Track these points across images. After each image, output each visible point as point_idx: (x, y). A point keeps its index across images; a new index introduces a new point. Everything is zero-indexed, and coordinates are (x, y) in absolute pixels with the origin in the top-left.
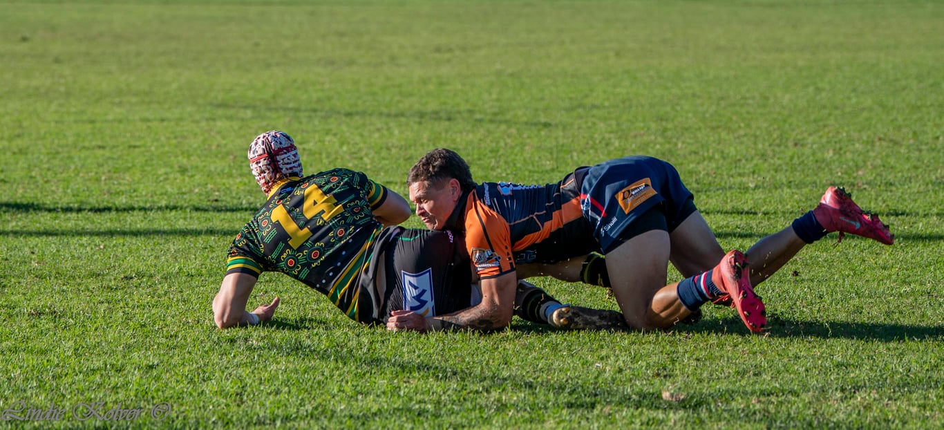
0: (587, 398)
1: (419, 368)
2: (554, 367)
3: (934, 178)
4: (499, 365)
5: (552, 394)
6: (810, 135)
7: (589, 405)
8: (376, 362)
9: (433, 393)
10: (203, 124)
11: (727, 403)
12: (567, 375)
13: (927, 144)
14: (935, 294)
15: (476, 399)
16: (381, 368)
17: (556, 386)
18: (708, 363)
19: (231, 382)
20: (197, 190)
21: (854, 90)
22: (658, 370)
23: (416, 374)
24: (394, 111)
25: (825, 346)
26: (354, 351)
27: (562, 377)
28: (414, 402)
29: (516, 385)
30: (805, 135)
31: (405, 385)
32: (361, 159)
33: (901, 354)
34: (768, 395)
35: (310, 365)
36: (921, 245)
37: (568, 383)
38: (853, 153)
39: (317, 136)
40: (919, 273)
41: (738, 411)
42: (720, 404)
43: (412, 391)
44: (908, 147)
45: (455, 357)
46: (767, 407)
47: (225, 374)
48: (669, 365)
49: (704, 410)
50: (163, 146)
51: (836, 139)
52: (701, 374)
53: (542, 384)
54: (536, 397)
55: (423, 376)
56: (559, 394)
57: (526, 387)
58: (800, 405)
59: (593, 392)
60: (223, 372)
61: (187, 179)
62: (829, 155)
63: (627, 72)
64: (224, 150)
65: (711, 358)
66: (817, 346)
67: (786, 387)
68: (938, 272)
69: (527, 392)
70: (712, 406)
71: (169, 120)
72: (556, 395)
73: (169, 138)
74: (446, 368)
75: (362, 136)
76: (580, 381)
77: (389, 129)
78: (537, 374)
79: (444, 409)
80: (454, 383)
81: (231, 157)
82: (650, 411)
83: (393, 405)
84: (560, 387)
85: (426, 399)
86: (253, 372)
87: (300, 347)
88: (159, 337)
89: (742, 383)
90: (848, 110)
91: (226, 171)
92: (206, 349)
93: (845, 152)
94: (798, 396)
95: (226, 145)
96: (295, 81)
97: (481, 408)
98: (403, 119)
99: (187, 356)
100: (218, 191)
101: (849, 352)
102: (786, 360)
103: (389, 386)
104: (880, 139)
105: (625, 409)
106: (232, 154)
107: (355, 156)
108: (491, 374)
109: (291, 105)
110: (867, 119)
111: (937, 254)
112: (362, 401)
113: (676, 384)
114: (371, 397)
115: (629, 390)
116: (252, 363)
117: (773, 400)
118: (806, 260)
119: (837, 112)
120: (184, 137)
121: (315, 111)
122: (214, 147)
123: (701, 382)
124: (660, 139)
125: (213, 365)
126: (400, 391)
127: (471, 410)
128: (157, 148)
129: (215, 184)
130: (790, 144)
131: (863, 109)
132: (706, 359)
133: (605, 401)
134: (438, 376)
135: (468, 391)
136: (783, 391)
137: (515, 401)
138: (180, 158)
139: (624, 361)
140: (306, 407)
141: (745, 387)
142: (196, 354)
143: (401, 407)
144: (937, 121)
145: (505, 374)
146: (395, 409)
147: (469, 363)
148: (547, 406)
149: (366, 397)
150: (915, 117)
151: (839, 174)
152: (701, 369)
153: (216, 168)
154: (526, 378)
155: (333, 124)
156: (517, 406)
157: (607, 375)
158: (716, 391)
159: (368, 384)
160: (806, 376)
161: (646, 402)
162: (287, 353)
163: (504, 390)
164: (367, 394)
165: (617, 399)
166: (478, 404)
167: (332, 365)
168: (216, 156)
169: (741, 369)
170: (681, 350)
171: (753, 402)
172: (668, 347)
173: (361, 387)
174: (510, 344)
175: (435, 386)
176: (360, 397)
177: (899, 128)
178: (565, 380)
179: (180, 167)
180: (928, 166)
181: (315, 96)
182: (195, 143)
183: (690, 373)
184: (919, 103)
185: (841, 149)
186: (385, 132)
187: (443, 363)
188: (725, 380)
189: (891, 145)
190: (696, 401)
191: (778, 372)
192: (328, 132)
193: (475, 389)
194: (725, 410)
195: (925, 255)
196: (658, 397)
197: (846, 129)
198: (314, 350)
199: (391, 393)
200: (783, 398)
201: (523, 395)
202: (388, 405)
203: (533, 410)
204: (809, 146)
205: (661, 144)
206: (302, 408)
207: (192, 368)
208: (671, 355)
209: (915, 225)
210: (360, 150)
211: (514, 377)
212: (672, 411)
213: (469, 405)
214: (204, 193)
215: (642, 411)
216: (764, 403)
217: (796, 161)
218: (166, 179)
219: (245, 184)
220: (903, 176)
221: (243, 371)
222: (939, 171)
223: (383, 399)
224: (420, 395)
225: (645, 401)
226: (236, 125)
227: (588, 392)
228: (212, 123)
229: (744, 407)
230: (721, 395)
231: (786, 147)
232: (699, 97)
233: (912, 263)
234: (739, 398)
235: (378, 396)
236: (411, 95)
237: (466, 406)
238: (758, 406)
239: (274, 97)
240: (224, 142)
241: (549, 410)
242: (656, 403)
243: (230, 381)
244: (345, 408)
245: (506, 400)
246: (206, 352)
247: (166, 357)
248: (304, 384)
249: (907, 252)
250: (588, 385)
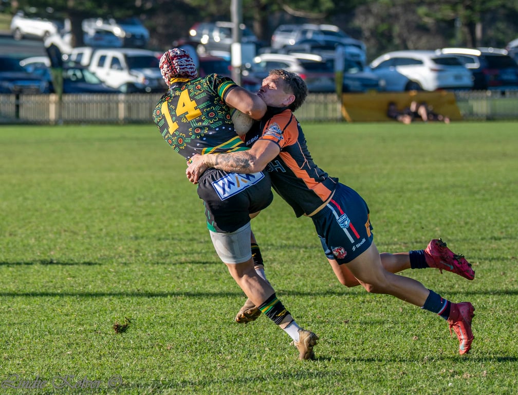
3: (99, 255)
6: (20, 228)
13: (94, 234)
14: (99, 332)
21: (49, 199)
25: (28, 367)
30: (17, 229)
33: (77, 371)
36: (90, 299)
38: (47, 240)
40: (89, 318)
44: (83, 236)
51: (37, 231)
62: (32, 241)
66: (23, 367)
68: (101, 317)
90: (44, 212)
93: (42, 240)
101: (44, 370)
104: (65, 231)
110: (56, 218)
111: (101, 306)
118: (17, 310)
119: (37, 213)
130: (7, 234)
131: (54, 211)
144: (102, 219)
150: (87, 216)
151: (39, 254)
177: (77, 223)
180: (95, 248)
184: (90, 207)
185: (39, 237)
189: (71, 234)
195: (93, 306)
197: (43, 224)
204: (19, 236)
209: (87, 287)
217: (10, 245)
220: (79, 255)
222: (103, 251)
231: (4, 236)
233: (85, 311)
249: (82, 304)
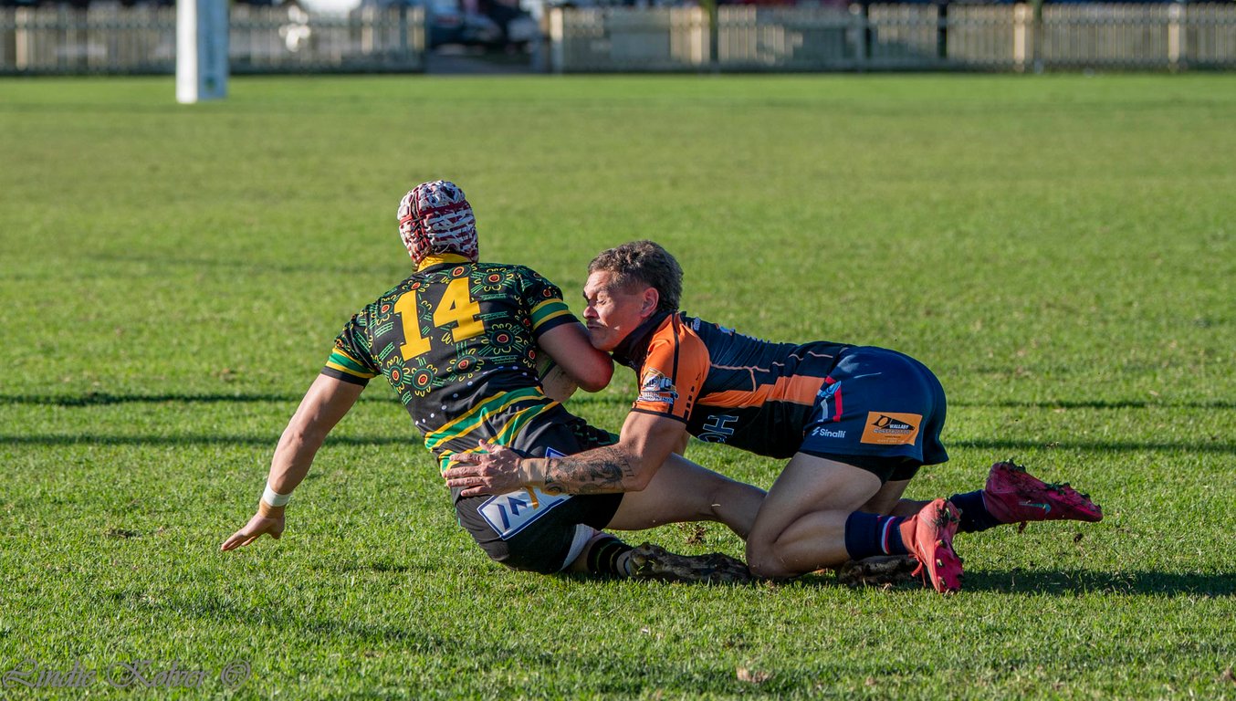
0: (628, 678)
1: (387, 636)
2: (582, 633)
3: (1125, 361)
4: (503, 631)
5: (579, 672)
6: (949, 299)
7: (632, 689)
8: (326, 627)
9: (408, 672)
10: (77, 283)
11: (830, 685)
12: (600, 645)
13: (1115, 312)
14: (1127, 528)
15: (470, 680)
16: (332, 637)
17: (585, 660)
18: (802, 628)
19: (116, 657)
20: (67, 379)
21: (1012, 235)
22: (731, 637)
23: (383, 645)
24: (352, 263)
25: (969, 603)
26: (294, 611)
27: (593, 648)
28: (381, 685)
29: (528, 660)
30: (942, 299)
31: (367, 660)
32: (305, 333)
33: (1079, 614)
34: (889, 673)
35: (231, 631)
36: (1107, 457)
37: (603, 657)
38: (1010, 325)
39: (241, 301)
40: (1104, 498)
41: (845, 697)
42: (819, 686)
43: (378, 668)
44: (1089, 317)
45: (440, 619)
46: (887, 691)
47: (108, 644)
48: (747, 630)
49: (797, 696)
50: (19, 315)
51: (987, 306)
52: (793, 644)
53: (564, 659)
54: (556, 677)
55: (393, 647)
56: (589, 672)
57: (541, 663)
58: (935, 689)
59: (638, 669)
60: (105, 642)
61: (53, 362)
62: (976, 328)
63: (686, 208)
64: (107, 321)
65: (807, 620)
66: (959, 603)
67: (914, 662)
68: (1131, 496)
69: (542, 670)
70: (809, 690)
71: (27, 277)
72: (585, 674)
73: (27, 304)
74: (427, 635)
75: (306, 300)
76: (619, 654)
77: (344, 290)
78: (558, 643)
79: (424, 695)
80: (438, 657)
81: (117, 331)
82: (719, 696)
83: (350, 689)
84: (591, 663)
85: (398, 681)
86: (148, 642)
87: (216, 605)
88: (12, 592)
89: (851, 656)
90: (1003, 263)
91: (110, 351)
92: (81, 608)
93: (999, 325)
94: (931, 675)
95: (109, 314)
96: (209, 221)
97: (477, 692)
98: (365, 277)
99: (53, 618)
100: (99, 379)
101: (1005, 611)
102: (914, 623)
103: (345, 662)
104: (1049, 306)
105: (684, 694)
106: (118, 327)
107: (296, 329)
108: (491, 644)
109: (204, 256)
110: (1030, 277)
111: (1130, 471)
112: (306, 683)
113: (757, 658)
114: (319, 677)
115: (689, 667)
116: (146, 628)
117: (896, 680)
118: (944, 479)
119: (987, 267)
120: (50, 303)
121: (238, 264)
122: (92, 317)
123: (792, 655)
124: (735, 306)
125: (90, 632)
126: (360, 668)
127: (463, 696)
128: (10, 318)
129: (94, 370)
130: (921, 312)
131: (1024, 263)
132: (799, 622)
133: (655, 682)
134: (415, 647)
135: (459, 668)
136: (909, 668)
137: (525, 683)
138: (43, 333)
139: (682, 625)
140: (225, 691)
141: (855, 661)
142: (66, 616)
143: (361, 692)
144: (1130, 279)
145: (512, 643)
146: (352, 695)
147: (459, 628)
148: (572, 690)
149: (311, 678)
150: (1098, 274)
151: (991, 356)
152: (793, 637)
153: (95, 348)
154: (542, 650)
155: (264, 283)
156: (529, 689)
157: (657, 644)
158: (813, 668)
159: (314, 659)
160: (943, 646)
161: (713, 684)
162: (197, 614)
163: (510, 667)
164: (313, 673)
165: (673, 680)
166: (473, 687)
167: (263, 631)
168: (96, 330)
169: (850, 637)
170: (764, 608)
171: (867, 683)
172: (745, 605)
173: (305, 662)
174: (519, 600)
175: (411, 661)
176: (302, 678)
177: (1075, 290)
178: (598, 651)
179: (43, 346)
180: (1117, 344)
181: (238, 243)
182: (65, 311)
183: (776, 641)
184: (1104, 254)
185: (992, 319)
186: (339, 295)
187: (422, 629)
188: (827, 653)
189: (1064, 313)
190: (786, 681)
191: (903, 640)
192: (257, 296)
193: (468, 666)
194: (827, 696)
195: (1112, 471)
196: (730, 676)
197: (1000, 290)
198: (237, 611)
199: (348, 671)
200: (910, 677)
201: (537, 674)
202: (343, 689)
203: (552, 695)
204: (948, 315)
205: (737, 313)
206: (219, 694)
207: (60, 637)
208: (749, 617)
209: (1099, 429)
210: (304, 320)
211: (525, 649)
212: (751, 697)
213: (459, 689)
214: (78, 383)
215: (708, 696)
216: (882, 685)
217: (928, 336)
218: (23, 363)
219: (137, 370)
220: (1081, 359)
221: (134, 640)
222: (1133, 351)
223: (336, 680)
224: (390, 675)
225: (712, 682)
226: (124, 285)
227: (630, 669)
228: (89, 282)
229: (854, 690)
230: (821, 673)
231: (915, 316)
232: (791, 245)
233: (1094, 484)
234: (847, 678)
235: (328, 676)
236: (376, 241)
237: (455, 691)
238: (874, 690)
239: (179, 245)
240: (106, 310)
241: (574, 696)
242: (729, 685)
243: (114, 655)
244: (280, 694)
245: (512, 681)
246: (81, 613)
247: (23, 621)
248: (222, 658)
249: (1087, 468)
250: (630, 659)
